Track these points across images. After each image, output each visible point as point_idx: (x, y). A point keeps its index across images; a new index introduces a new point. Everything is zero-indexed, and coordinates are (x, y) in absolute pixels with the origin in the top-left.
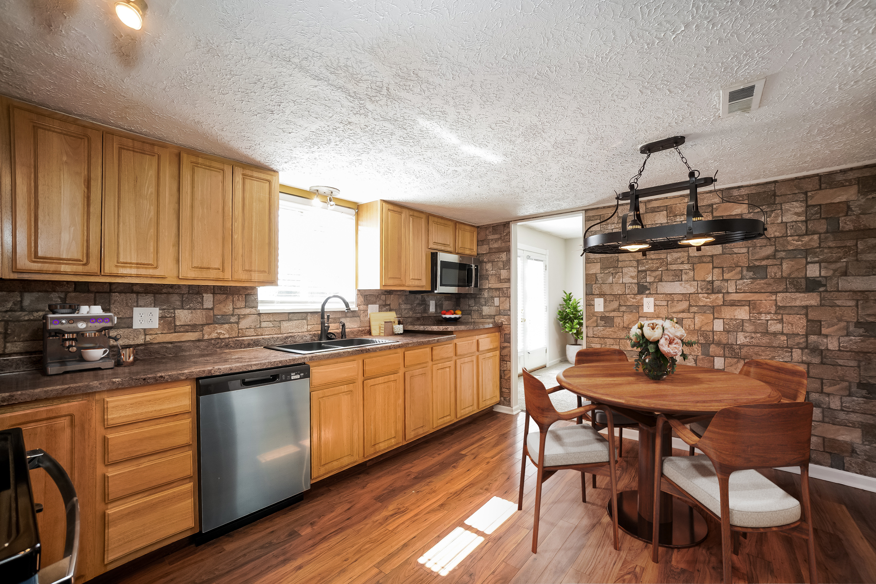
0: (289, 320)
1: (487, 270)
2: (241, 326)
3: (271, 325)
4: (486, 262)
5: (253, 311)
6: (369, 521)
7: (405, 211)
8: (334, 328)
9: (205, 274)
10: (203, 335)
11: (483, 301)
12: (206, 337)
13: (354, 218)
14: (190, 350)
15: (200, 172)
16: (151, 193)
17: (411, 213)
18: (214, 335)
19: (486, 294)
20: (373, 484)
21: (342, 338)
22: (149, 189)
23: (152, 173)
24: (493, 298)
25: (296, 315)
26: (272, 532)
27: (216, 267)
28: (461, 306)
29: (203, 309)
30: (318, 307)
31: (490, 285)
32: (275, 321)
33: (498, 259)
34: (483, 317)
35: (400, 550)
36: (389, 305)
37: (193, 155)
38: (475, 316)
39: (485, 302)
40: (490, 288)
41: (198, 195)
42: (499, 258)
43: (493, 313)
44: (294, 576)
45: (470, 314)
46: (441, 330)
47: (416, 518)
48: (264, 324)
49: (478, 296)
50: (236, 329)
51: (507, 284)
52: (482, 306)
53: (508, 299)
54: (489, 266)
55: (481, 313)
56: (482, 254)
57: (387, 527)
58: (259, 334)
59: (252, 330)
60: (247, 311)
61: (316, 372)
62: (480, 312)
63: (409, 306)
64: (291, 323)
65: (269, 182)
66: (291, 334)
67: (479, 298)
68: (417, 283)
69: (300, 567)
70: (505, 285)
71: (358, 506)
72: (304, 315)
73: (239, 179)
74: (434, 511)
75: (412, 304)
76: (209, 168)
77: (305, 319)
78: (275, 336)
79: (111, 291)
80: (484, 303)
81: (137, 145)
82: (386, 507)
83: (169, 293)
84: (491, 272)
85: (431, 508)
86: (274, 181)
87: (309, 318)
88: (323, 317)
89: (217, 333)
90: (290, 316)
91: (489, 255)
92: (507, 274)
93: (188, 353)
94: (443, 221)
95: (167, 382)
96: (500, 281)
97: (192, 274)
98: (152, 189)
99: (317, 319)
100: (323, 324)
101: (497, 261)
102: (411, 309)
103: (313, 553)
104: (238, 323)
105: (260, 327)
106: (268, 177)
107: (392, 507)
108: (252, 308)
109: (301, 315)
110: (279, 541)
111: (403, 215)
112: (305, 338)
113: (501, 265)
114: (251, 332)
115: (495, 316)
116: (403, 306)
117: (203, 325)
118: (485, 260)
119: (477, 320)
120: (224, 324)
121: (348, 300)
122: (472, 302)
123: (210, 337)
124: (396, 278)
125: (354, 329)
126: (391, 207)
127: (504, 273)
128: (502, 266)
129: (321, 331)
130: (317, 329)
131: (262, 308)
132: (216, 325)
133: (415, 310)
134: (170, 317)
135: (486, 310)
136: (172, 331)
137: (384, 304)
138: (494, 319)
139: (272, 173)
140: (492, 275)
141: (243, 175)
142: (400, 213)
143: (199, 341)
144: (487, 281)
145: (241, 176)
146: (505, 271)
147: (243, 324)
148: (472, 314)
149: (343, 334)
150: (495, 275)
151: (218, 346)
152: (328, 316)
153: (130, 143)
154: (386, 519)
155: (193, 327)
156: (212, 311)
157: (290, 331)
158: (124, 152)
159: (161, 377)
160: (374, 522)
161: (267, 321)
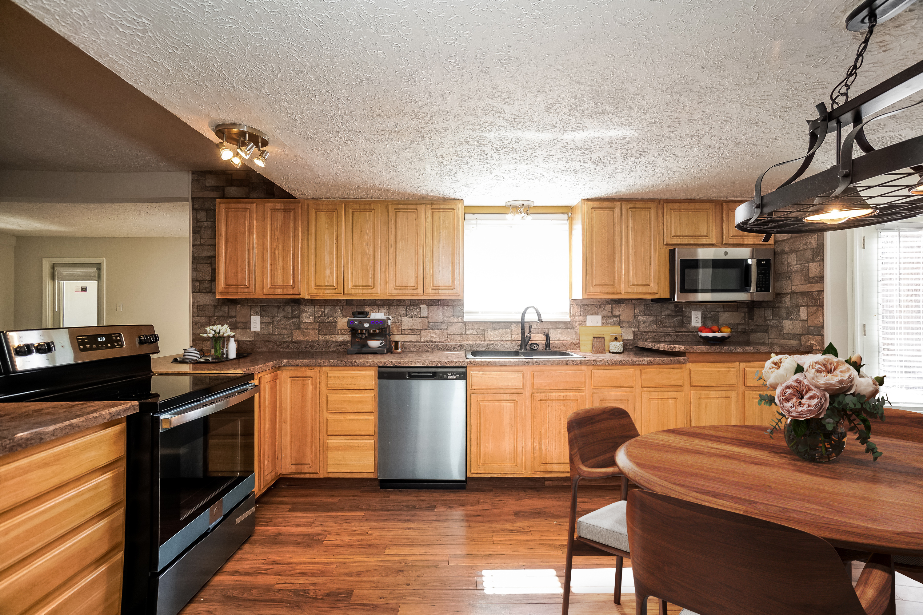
0: (493, 329)
1: (789, 265)
2: (449, 332)
3: (475, 332)
4: (787, 253)
5: (459, 319)
6: (488, 525)
7: (618, 206)
8: (538, 339)
9: (404, 292)
10: (420, 337)
11: (783, 312)
12: (422, 339)
13: (567, 222)
14: (410, 348)
15: (400, 214)
16: (370, 238)
17: (630, 205)
18: (428, 338)
19: (788, 302)
20: (530, 501)
21: (546, 350)
22: (369, 235)
23: (370, 224)
24: (798, 307)
25: (500, 324)
26: (423, 500)
27: (412, 285)
28: (755, 319)
29: (420, 317)
30: (518, 318)
31: (793, 288)
32: (479, 329)
33: (805, 247)
34: (783, 336)
35: (480, 556)
36: (619, 316)
37: (395, 204)
38: (773, 334)
39: (787, 313)
40: (793, 293)
41: (399, 233)
42: (805, 244)
43: (798, 331)
44: (401, 531)
45: (766, 331)
46: (666, 350)
47: (527, 542)
48: (469, 332)
49: (777, 305)
50: (446, 335)
51: (819, 285)
52: (783, 320)
53: (821, 309)
54: (792, 259)
55: (781, 331)
56: (782, 241)
57: (494, 536)
58: (465, 339)
59: (459, 336)
60: (455, 320)
61: (476, 376)
62: (780, 328)
63: (651, 318)
64: (494, 332)
65: (454, 210)
66: (493, 342)
67: (779, 307)
68: (641, 289)
69: (410, 529)
70: (816, 288)
71: (496, 511)
72: (508, 324)
73: (429, 213)
74: (550, 546)
75: (656, 316)
76: (406, 210)
77: (510, 328)
78: (477, 342)
79: (364, 305)
80: (785, 315)
81: (362, 206)
82: (515, 522)
83: (397, 305)
84: (795, 268)
85: (551, 542)
86: (457, 209)
87: (513, 328)
88: (523, 328)
89: (430, 336)
90: (494, 325)
91: (791, 241)
92: (818, 269)
93: (409, 350)
94: (692, 206)
95: (358, 366)
96: (809, 280)
97: (395, 292)
98: (371, 235)
99: (517, 330)
100: (523, 333)
101: (804, 250)
102: (655, 322)
103: (426, 525)
104: (447, 329)
105: (466, 334)
106: (452, 206)
107: (519, 524)
108: (459, 317)
109: (505, 324)
110: (419, 507)
111: (617, 211)
112: (506, 346)
113: (809, 254)
114: (458, 338)
115: (800, 335)
116: (641, 318)
117: (420, 330)
118: (787, 249)
119: (775, 341)
120: (436, 329)
121: (540, 311)
122: (768, 313)
123: (425, 339)
124: (605, 285)
125: (566, 342)
126: (596, 205)
127: (813, 267)
128: (810, 257)
129: (521, 341)
130: (517, 337)
131: (467, 318)
132: (430, 330)
133: (662, 323)
134: (398, 323)
135: (789, 326)
136: (400, 333)
137: (610, 314)
138: (800, 340)
139: (457, 202)
140: (795, 272)
141: (432, 209)
142: (612, 209)
143: (417, 342)
144: (789, 282)
145: (430, 211)
146: (815, 264)
147: (452, 330)
148: (770, 330)
149: (548, 345)
150: (801, 271)
151: (429, 347)
152: (530, 327)
153: (357, 206)
154: (502, 530)
155: (413, 331)
156: (427, 319)
157: (493, 339)
158: (355, 213)
159: (355, 362)
160: (490, 528)
161: (472, 329)
